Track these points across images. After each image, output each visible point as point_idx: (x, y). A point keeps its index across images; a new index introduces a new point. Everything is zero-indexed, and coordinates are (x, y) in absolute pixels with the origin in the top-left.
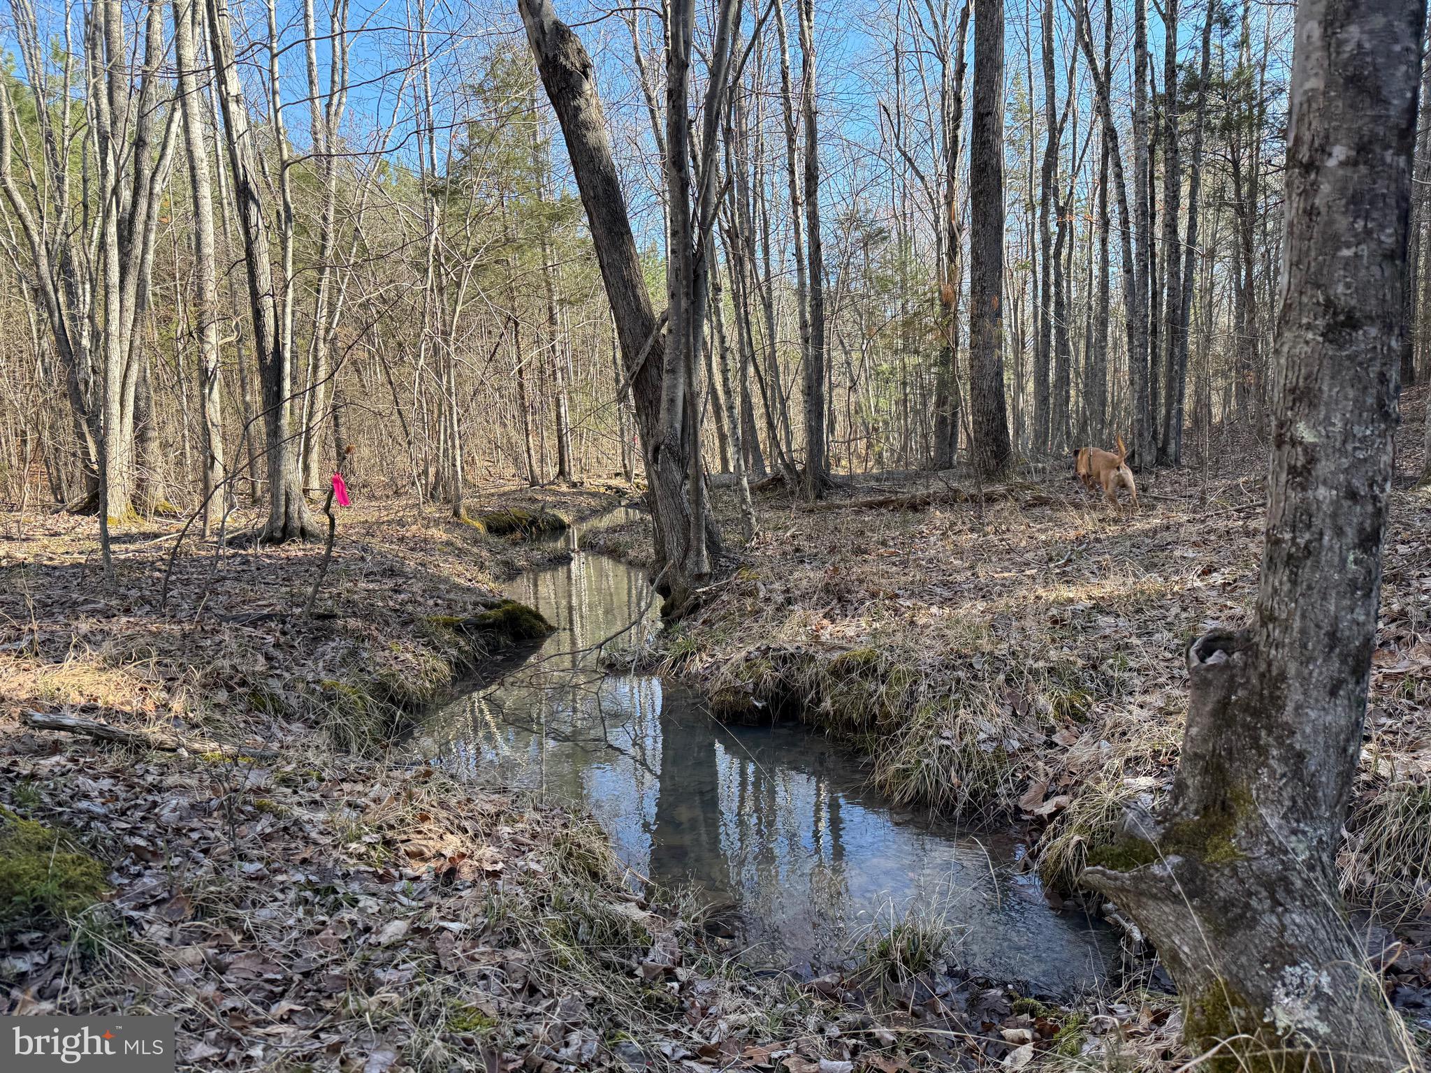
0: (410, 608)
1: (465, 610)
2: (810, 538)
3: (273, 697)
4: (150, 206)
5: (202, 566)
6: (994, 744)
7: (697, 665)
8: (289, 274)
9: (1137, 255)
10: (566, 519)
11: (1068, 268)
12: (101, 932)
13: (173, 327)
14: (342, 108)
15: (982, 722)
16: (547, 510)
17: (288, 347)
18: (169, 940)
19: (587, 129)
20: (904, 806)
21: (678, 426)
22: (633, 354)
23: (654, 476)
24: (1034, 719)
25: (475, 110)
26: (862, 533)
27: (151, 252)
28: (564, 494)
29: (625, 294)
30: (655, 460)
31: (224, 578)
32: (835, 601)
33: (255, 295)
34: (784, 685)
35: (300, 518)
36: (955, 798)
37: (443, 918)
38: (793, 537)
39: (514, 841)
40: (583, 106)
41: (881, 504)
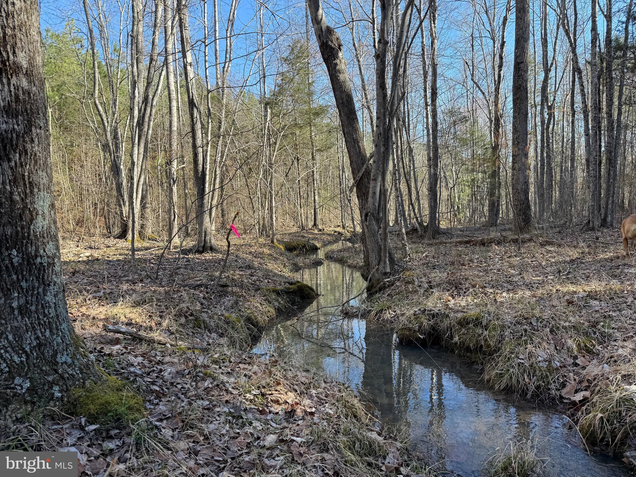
0: (258, 283)
1: (281, 285)
2: (434, 257)
3: (204, 322)
4: (151, 111)
5: (170, 262)
6: (547, 363)
7: (388, 315)
8: (209, 138)
9: (593, 127)
10: (318, 245)
11: (552, 134)
12: (144, 432)
13: (156, 161)
14: (229, 69)
15: (540, 352)
16: (310, 241)
17: (208, 169)
18: (172, 437)
19: (340, 73)
20: (500, 391)
21: (377, 204)
22: (357, 172)
23: (365, 227)
24: (566, 351)
25: (285, 68)
26: (460, 256)
27: (151, 129)
28: (317, 234)
29: (354, 146)
30: (366, 220)
31: (180, 268)
32: (454, 288)
33: (194, 147)
34: (433, 328)
35: (210, 242)
36: (527, 389)
37: (292, 435)
38: (427, 256)
39: (318, 397)
40: (338, 63)
41: (467, 242)
